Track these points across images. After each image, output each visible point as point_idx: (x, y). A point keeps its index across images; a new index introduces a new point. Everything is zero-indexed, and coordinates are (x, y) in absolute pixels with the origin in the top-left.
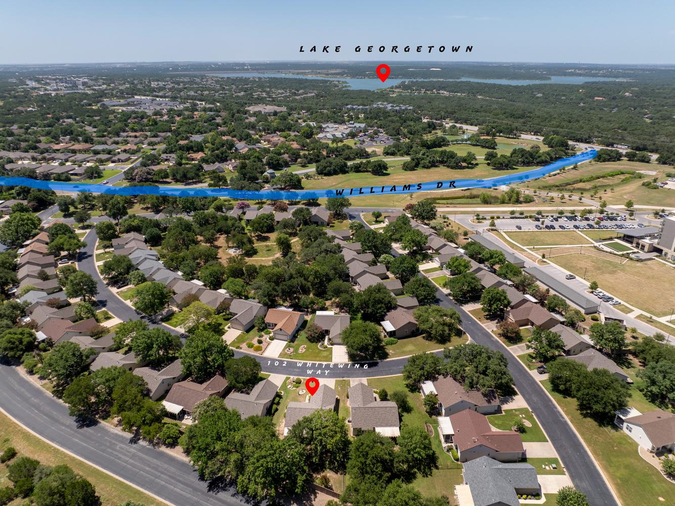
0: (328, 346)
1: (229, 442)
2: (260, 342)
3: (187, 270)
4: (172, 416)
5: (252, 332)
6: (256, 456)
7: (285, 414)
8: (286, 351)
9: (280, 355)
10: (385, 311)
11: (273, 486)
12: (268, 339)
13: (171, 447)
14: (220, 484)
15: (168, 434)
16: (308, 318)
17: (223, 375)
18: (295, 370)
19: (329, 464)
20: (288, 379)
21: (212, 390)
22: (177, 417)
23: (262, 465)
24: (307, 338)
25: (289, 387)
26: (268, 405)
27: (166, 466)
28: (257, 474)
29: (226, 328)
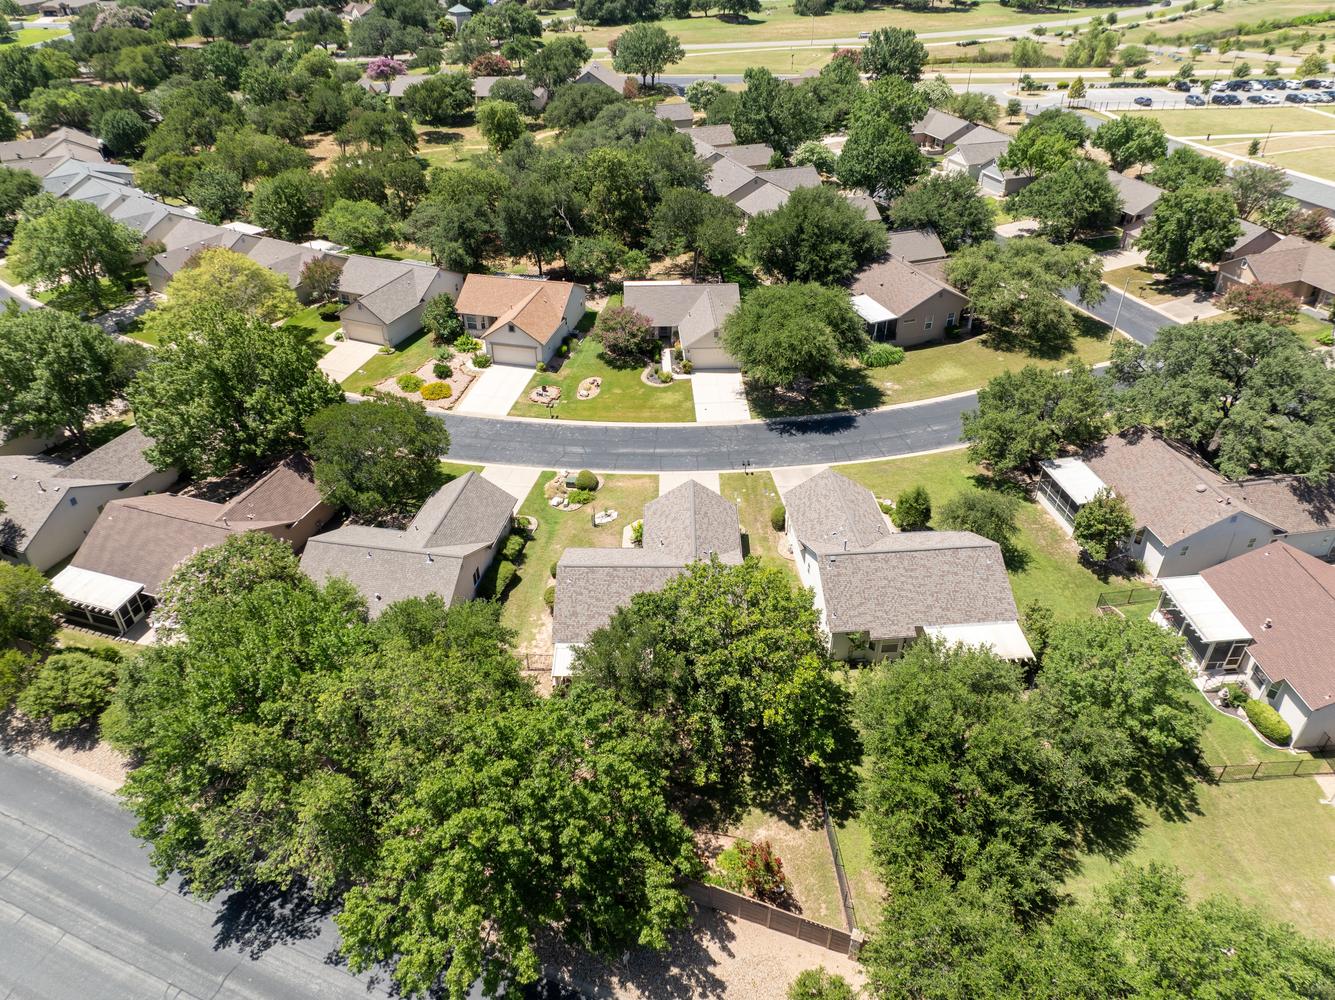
0: (676, 376)
1: (290, 724)
2: (443, 373)
3: (211, 192)
4: (100, 621)
5: (414, 349)
6: (425, 789)
7: (551, 591)
8: (534, 396)
9: (514, 407)
10: (854, 264)
11: (523, 931)
12: (470, 365)
13: (81, 747)
14: (275, 904)
15: (56, 692)
16: (600, 305)
17: (302, 467)
18: (570, 449)
19: (755, 785)
20: (546, 477)
21: (260, 518)
22: (120, 622)
23: (460, 840)
24: (601, 356)
25: (554, 501)
26: (482, 564)
27: (43, 829)
28: (435, 883)
29: (329, 340)
